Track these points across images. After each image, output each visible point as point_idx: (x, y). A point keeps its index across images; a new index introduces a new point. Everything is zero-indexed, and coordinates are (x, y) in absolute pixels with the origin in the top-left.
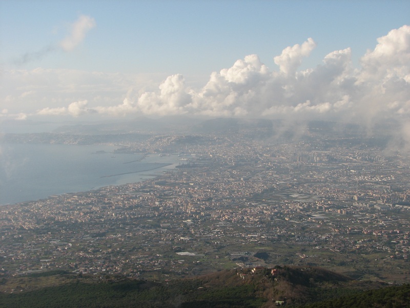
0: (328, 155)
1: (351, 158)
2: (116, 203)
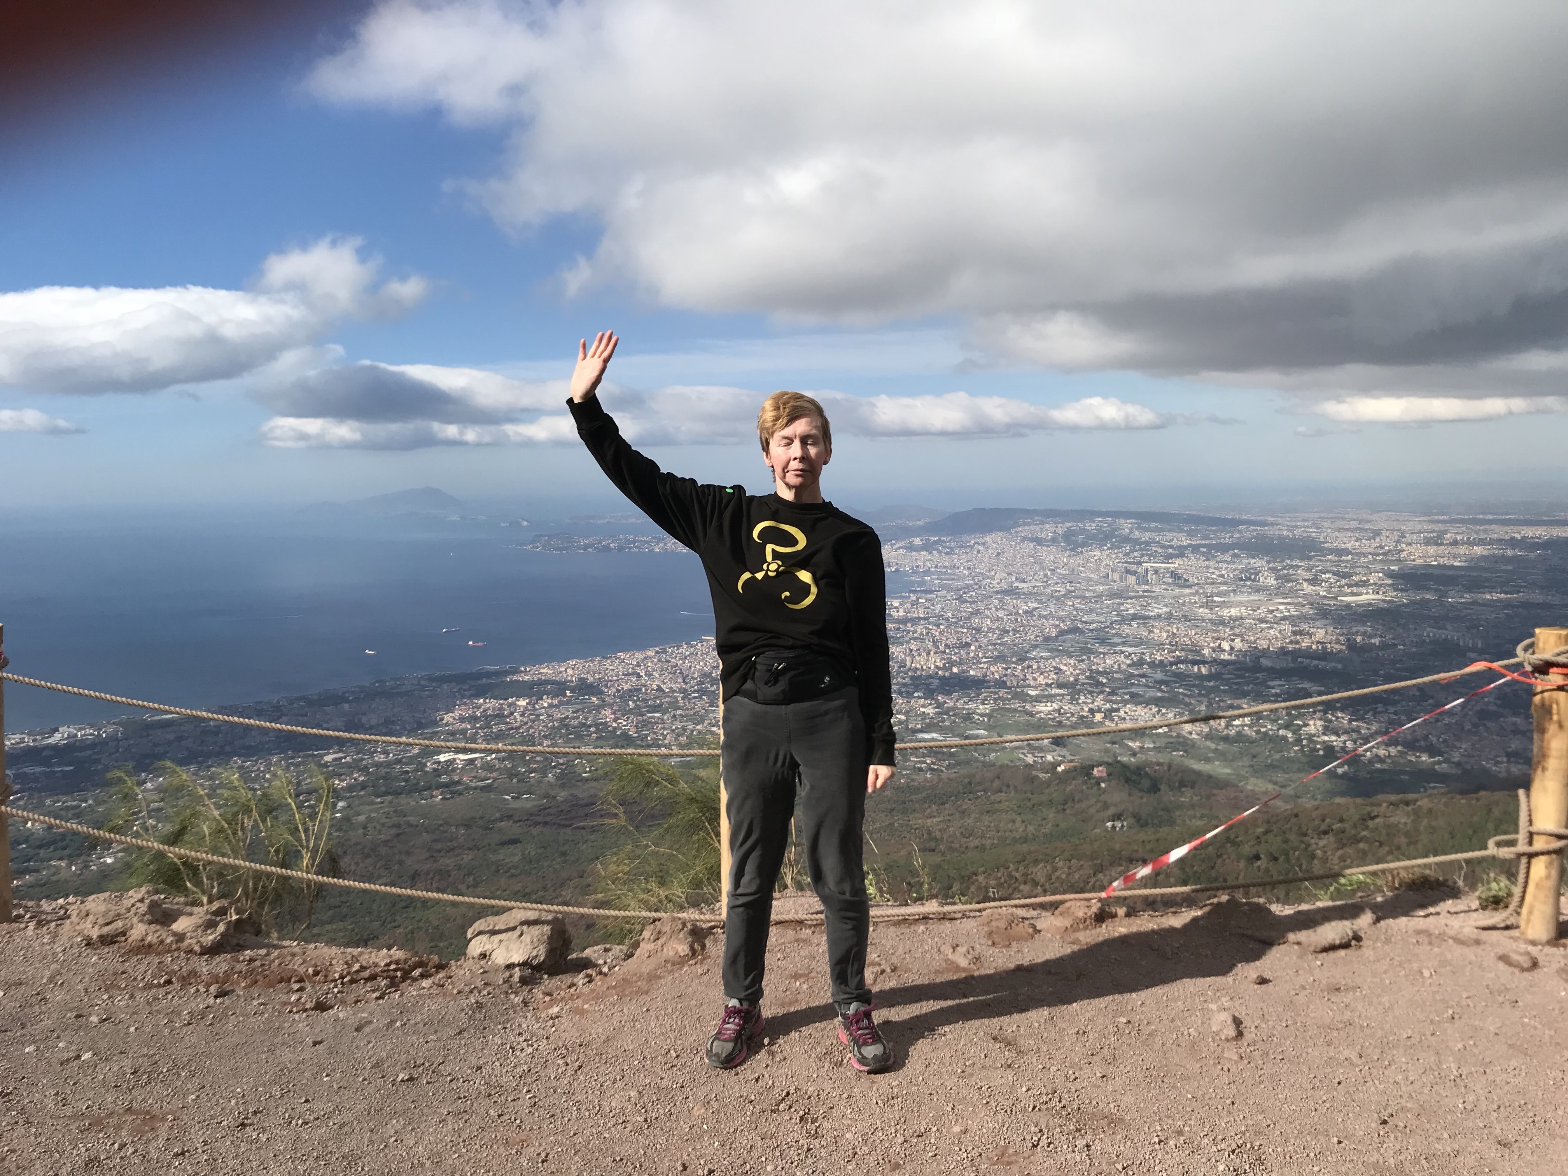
0: (1172, 572)
1: (1214, 576)
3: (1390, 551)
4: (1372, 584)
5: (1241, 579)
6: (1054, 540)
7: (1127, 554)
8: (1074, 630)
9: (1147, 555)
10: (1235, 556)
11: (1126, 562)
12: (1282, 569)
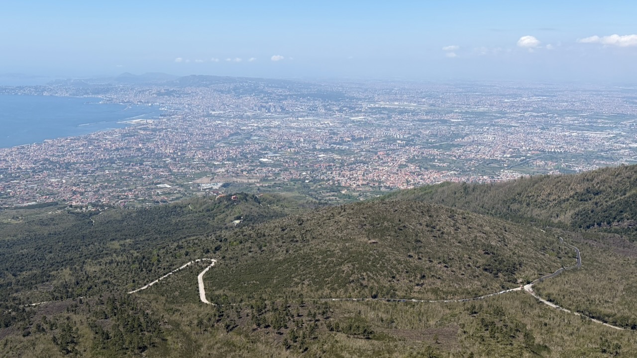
0: (281, 107)
1: (299, 109)
2: (104, 146)
3: (371, 98)
4: (363, 112)
5: (310, 110)
6: (229, 92)
7: (262, 99)
8: (237, 134)
9: (271, 99)
10: (308, 100)
11: (261, 102)
12: (327, 106)
